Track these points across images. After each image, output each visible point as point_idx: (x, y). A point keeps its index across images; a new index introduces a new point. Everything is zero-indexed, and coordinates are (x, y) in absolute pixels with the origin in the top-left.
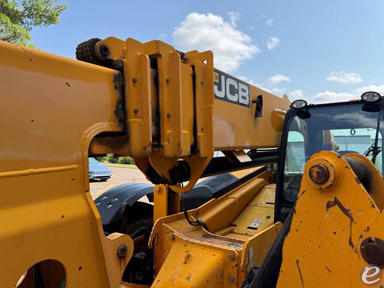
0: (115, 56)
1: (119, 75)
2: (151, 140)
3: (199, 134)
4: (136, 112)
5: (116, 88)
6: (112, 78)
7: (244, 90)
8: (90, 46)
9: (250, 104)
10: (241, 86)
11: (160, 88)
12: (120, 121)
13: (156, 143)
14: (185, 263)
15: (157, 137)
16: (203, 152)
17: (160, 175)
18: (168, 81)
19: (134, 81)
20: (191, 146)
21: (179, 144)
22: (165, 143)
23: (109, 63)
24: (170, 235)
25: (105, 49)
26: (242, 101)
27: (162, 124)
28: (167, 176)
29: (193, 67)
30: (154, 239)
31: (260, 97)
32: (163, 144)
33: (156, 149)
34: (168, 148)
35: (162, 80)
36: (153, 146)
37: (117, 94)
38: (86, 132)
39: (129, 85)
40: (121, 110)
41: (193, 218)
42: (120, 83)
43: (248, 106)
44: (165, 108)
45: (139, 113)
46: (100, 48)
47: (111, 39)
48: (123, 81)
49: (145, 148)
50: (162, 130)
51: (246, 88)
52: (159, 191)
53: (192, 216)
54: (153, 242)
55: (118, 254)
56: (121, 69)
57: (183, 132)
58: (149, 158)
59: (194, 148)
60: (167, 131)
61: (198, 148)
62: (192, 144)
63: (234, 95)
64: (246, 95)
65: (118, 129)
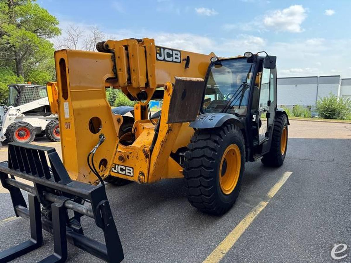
0: (111, 48)
1: (113, 55)
2: (127, 80)
3: (149, 78)
4: (120, 69)
5: (112, 61)
6: (111, 57)
7: (177, 54)
8: (101, 45)
9: (181, 62)
10: (174, 52)
11: (130, 58)
12: (115, 73)
13: (129, 82)
14: (147, 135)
15: (129, 80)
16: (151, 86)
17: (132, 95)
18: (133, 56)
19: (119, 57)
20: (145, 83)
21: (139, 82)
22: (133, 82)
23: (109, 51)
24: (142, 127)
25: (107, 46)
26: (175, 60)
27: (131, 75)
28: (136, 97)
29: (145, 47)
30: (135, 129)
31: (188, 57)
32: (132, 82)
33: (130, 84)
34: (134, 84)
35: (130, 56)
36: (128, 83)
37: (113, 63)
38: (103, 78)
39: (117, 59)
40: (115, 69)
41: (155, 122)
42: (113, 58)
43: (180, 62)
44: (132, 67)
45: (121, 70)
46: (105, 45)
47: (109, 41)
48: (115, 57)
49: (125, 84)
50: (131, 76)
51: (178, 53)
52: (137, 108)
53: (154, 122)
54: (135, 130)
55: (117, 120)
56: (114, 53)
57: (141, 77)
58: (127, 88)
59: (147, 84)
60: (134, 77)
61: (149, 84)
62: (146, 82)
63: (170, 57)
64: (178, 56)
65: (114, 76)
